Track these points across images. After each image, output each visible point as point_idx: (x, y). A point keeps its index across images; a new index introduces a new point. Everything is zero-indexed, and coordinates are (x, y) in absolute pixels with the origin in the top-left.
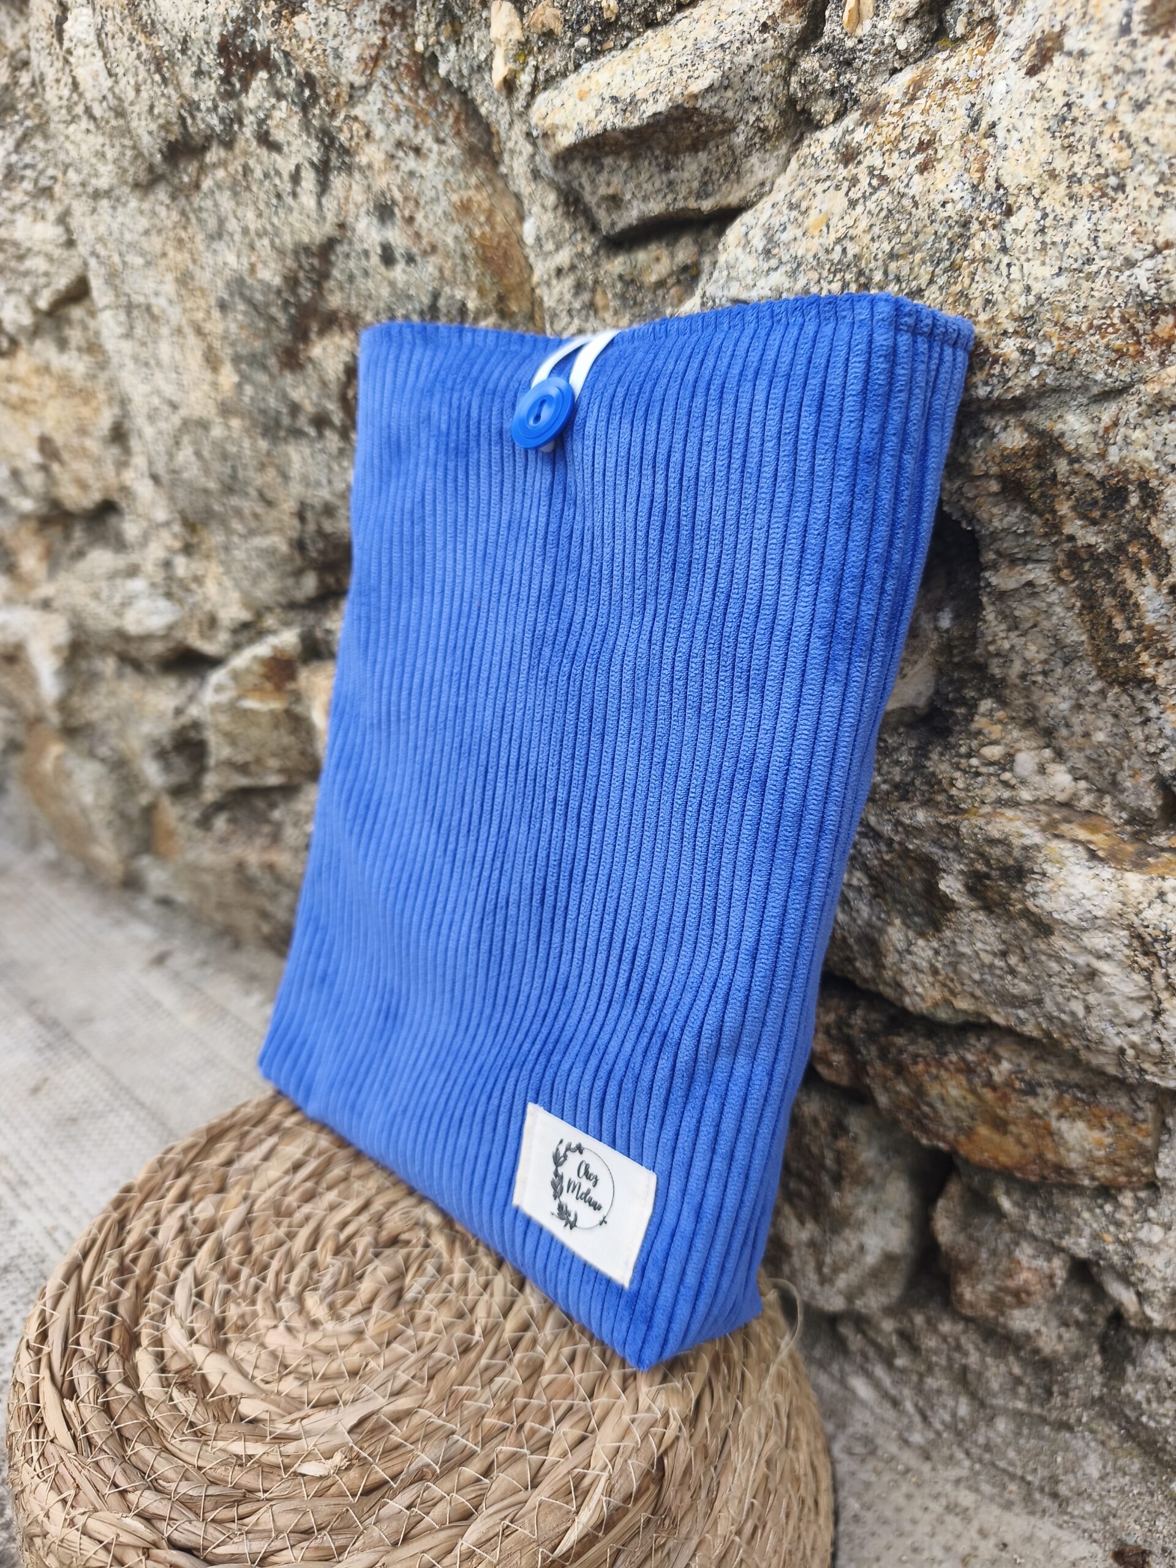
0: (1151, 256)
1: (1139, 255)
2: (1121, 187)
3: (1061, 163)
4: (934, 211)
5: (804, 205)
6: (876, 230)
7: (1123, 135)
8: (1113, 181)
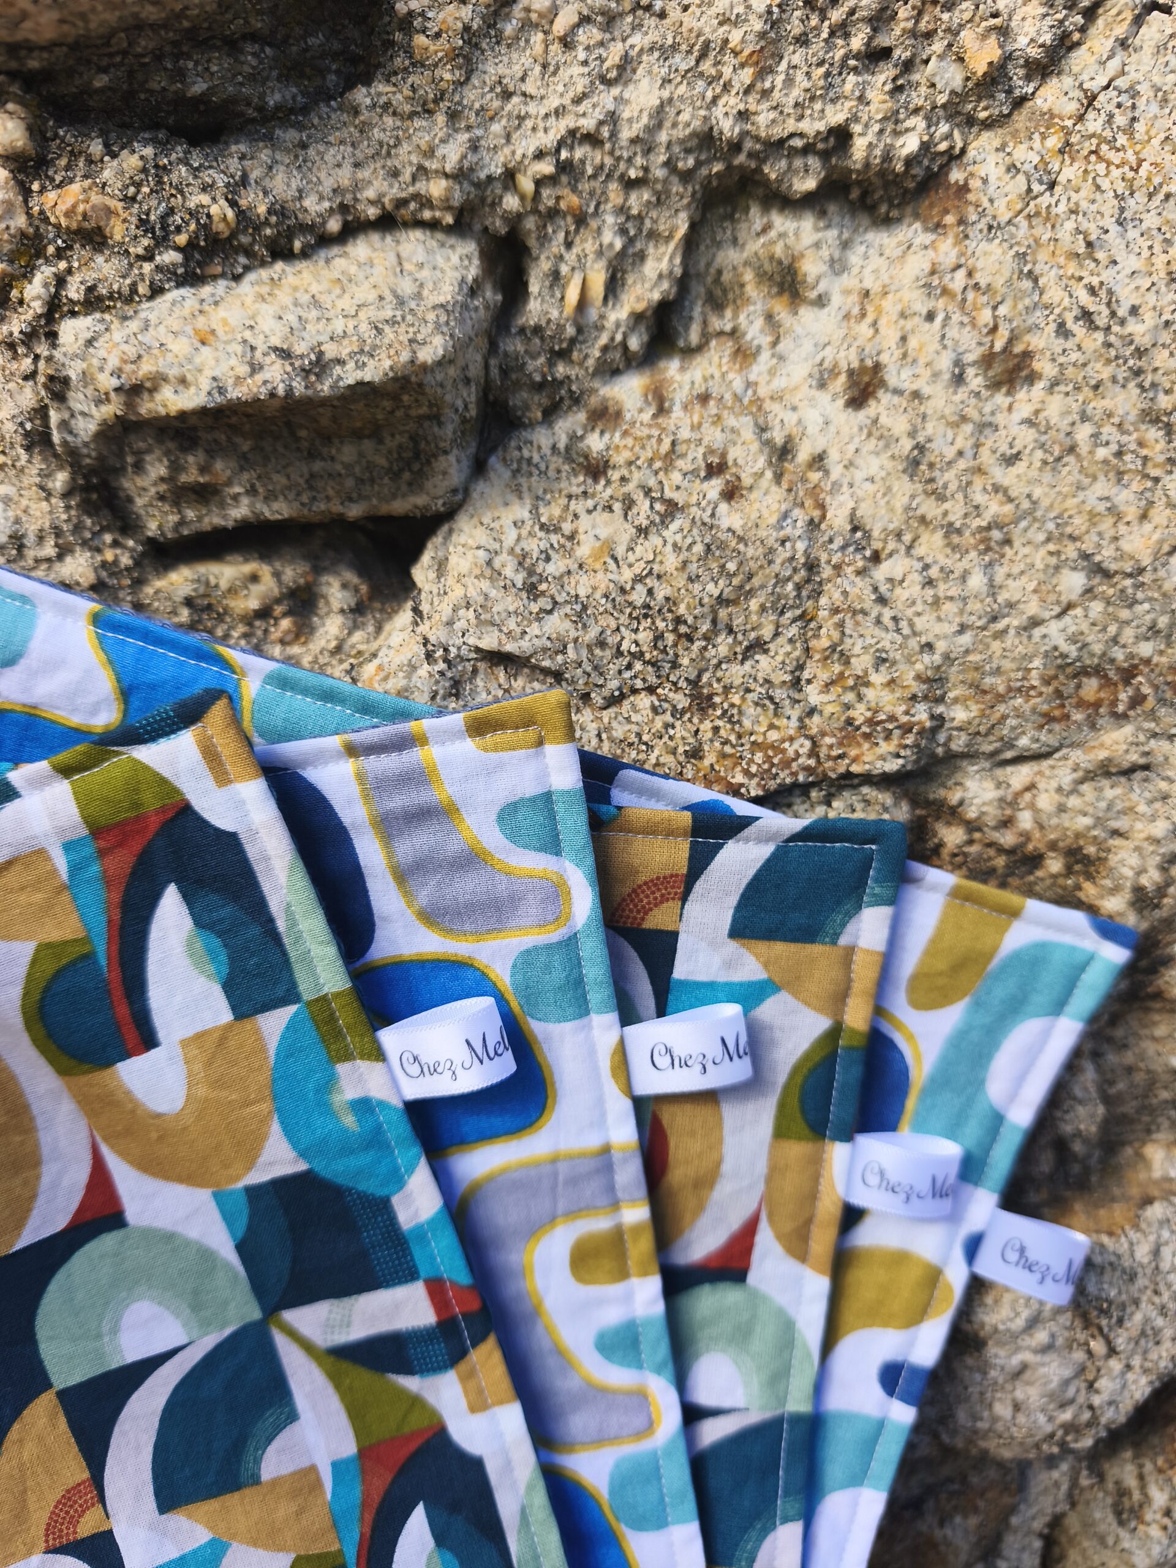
0: (1059, 616)
1: (1047, 615)
2: (1008, 542)
3: (930, 508)
4: (771, 551)
5: (567, 527)
6: (693, 568)
7: (997, 488)
8: (996, 535)
